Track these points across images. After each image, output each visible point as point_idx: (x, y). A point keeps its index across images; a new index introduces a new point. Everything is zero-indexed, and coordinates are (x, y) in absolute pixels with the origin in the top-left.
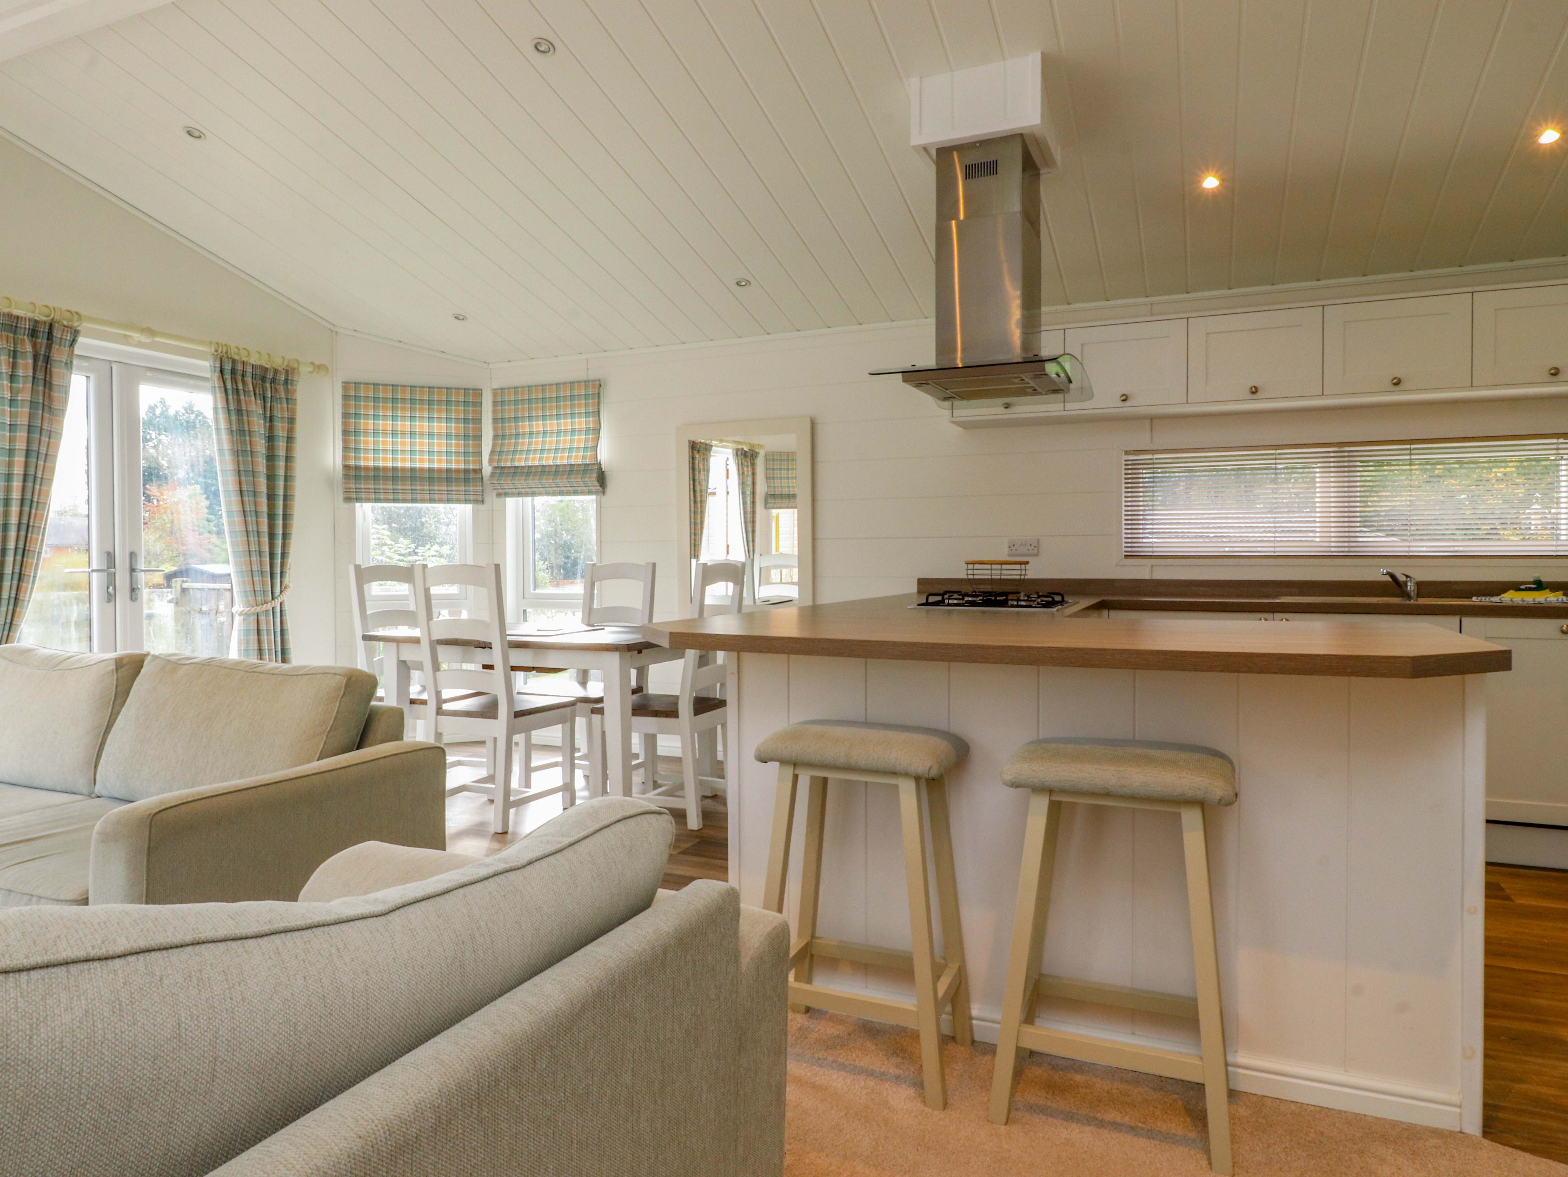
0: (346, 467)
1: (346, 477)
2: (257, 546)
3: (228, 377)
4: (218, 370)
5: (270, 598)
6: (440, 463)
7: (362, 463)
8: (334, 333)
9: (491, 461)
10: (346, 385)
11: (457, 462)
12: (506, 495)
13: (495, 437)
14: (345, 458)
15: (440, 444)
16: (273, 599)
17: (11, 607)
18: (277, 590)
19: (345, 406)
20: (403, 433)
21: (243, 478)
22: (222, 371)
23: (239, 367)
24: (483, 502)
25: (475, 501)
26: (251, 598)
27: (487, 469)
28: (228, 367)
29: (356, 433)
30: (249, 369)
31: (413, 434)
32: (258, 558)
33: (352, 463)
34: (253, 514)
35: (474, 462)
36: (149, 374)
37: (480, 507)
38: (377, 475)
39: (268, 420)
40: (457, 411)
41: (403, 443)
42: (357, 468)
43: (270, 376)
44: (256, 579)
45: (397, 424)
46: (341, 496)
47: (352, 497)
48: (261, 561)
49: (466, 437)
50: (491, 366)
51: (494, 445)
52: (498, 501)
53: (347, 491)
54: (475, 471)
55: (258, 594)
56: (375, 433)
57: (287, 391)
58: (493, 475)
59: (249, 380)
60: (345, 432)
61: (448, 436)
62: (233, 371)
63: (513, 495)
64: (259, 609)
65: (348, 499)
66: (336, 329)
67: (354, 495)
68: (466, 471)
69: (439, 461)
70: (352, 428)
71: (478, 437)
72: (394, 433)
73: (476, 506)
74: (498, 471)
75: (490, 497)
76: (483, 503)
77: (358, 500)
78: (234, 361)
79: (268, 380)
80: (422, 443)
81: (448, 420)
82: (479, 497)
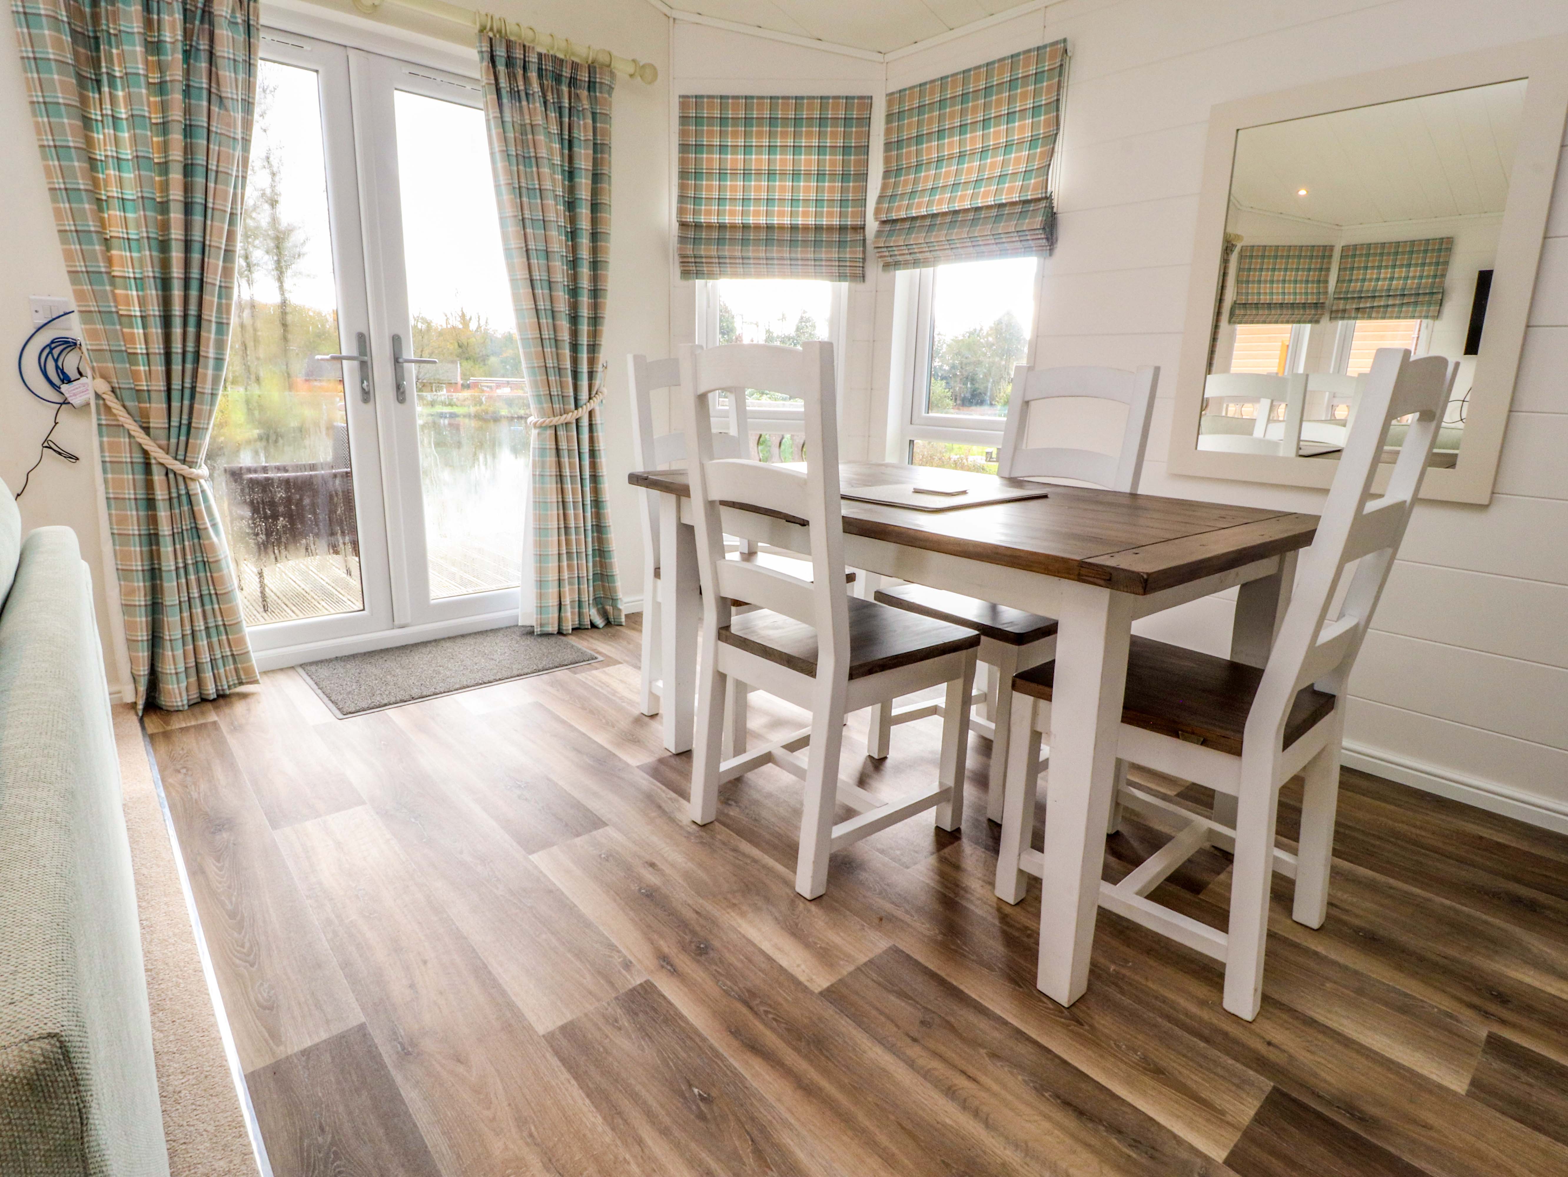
0: (683, 225)
1: (682, 239)
2: (552, 332)
3: (501, 68)
4: (487, 56)
5: (573, 406)
6: (806, 218)
7: (703, 219)
8: (671, 20)
9: (877, 211)
10: (684, 100)
11: (830, 215)
12: (897, 265)
13: (887, 174)
14: (681, 211)
15: (807, 188)
16: (576, 407)
18: (584, 395)
19: (683, 133)
20: (759, 173)
21: (529, 231)
22: (493, 59)
23: (518, 54)
24: (863, 277)
25: (853, 277)
26: (547, 405)
27: (872, 225)
28: (501, 52)
29: (697, 175)
30: (533, 59)
31: (771, 174)
32: (554, 350)
33: (690, 218)
34: (546, 284)
35: (854, 214)
37: (860, 286)
39: (566, 143)
40: (834, 135)
41: (758, 189)
42: (698, 226)
43: (567, 72)
44: (552, 378)
45: (751, 159)
46: (677, 270)
47: (690, 270)
48: (557, 354)
49: (845, 177)
50: (889, 57)
51: (884, 187)
52: (884, 276)
53: (684, 260)
54: (855, 227)
55: (555, 399)
56: (722, 175)
57: (593, 100)
58: (879, 233)
59: (533, 75)
60: (683, 174)
61: (820, 175)
62: (510, 62)
63: (906, 265)
64: (556, 420)
65: (686, 274)
66: (675, 14)
67: (693, 268)
68: (843, 228)
69: (806, 214)
70: (691, 168)
71: (863, 176)
72: (746, 174)
73: (853, 285)
74: (887, 228)
75: (874, 270)
76: (863, 280)
77: (698, 274)
78: (509, 45)
79: (563, 79)
80: (783, 187)
81: (821, 149)
82: (859, 271)
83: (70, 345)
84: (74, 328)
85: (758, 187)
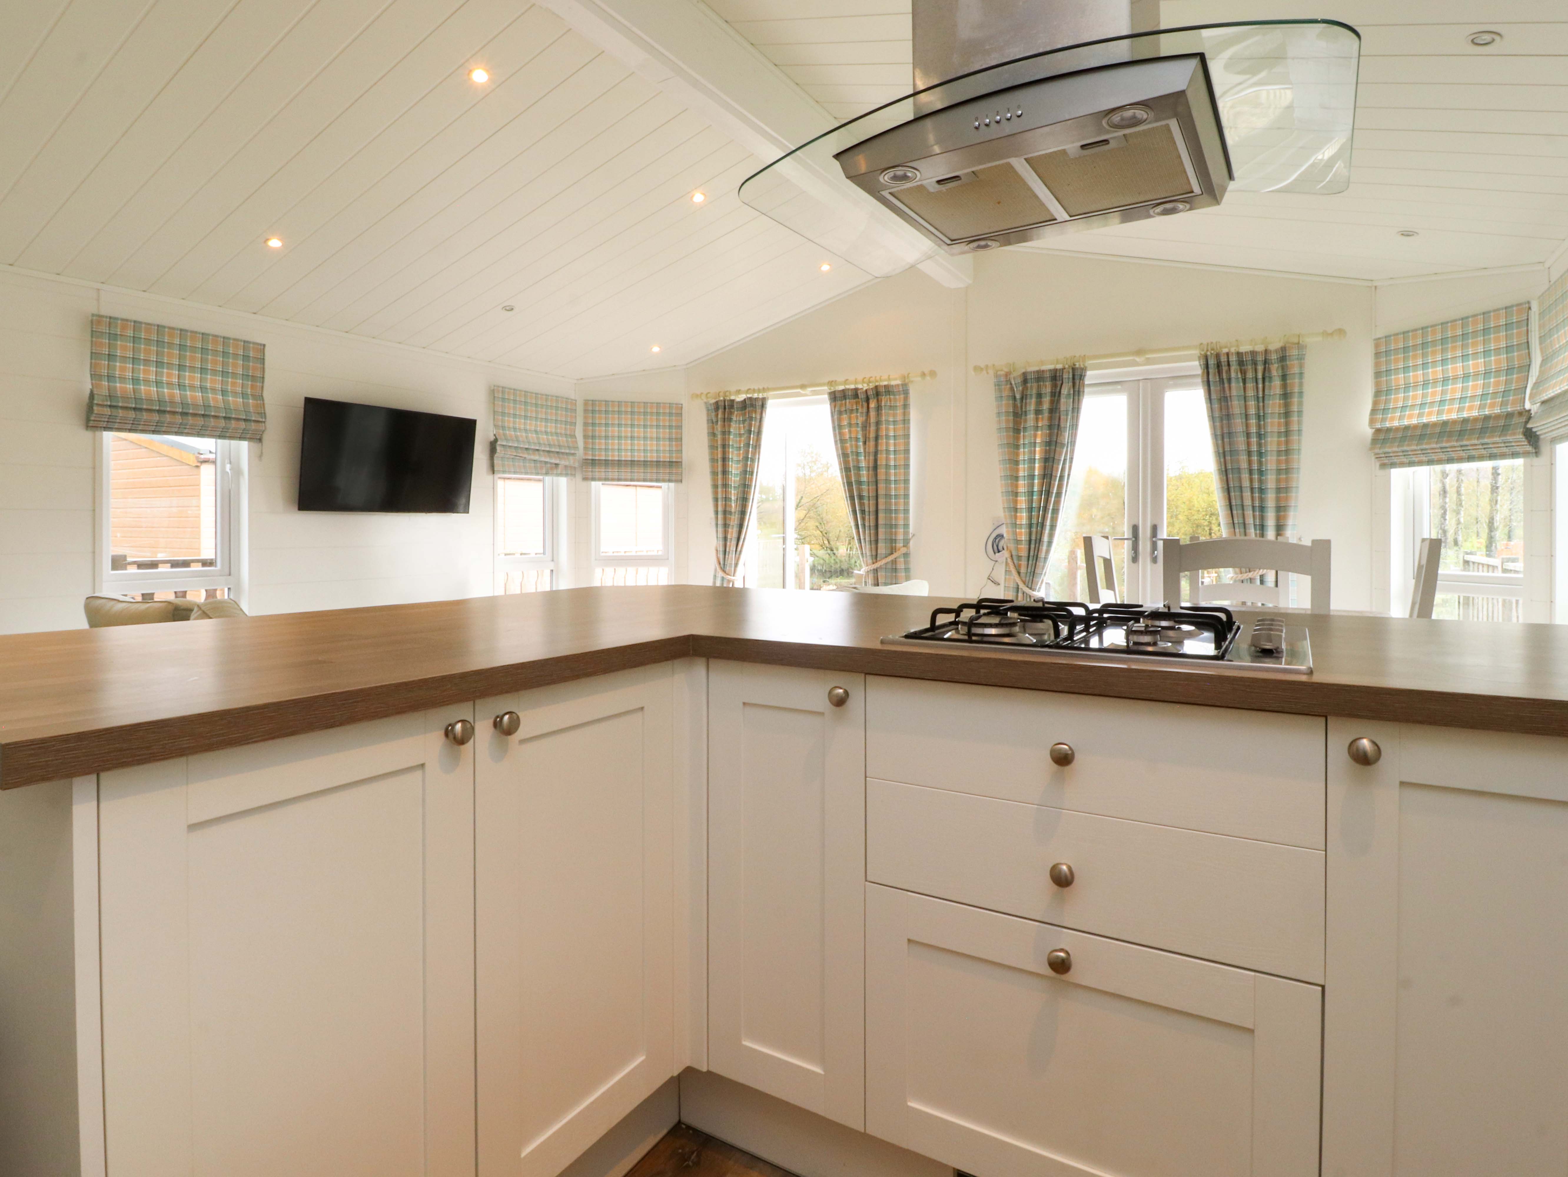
0: (1374, 431)
1: (1375, 441)
3: (1212, 371)
6: (1472, 411)
7: (1388, 424)
8: (1373, 289)
10: (1378, 341)
11: (1492, 405)
14: (1373, 421)
15: (1476, 386)
17: (1034, 562)
19: (1377, 364)
20: (1435, 382)
22: (1207, 366)
23: (1223, 359)
24: (1537, 453)
25: (1525, 454)
28: (1212, 362)
29: (1388, 392)
30: (1233, 359)
31: (1446, 380)
33: (1380, 425)
35: (1516, 401)
36: (1171, 382)
37: (1536, 461)
38: (1408, 434)
39: (1259, 400)
40: (1498, 339)
42: (1383, 430)
43: (1260, 358)
45: (1428, 373)
46: (1375, 463)
47: (1387, 463)
49: (1509, 371)
52: (1553, 450)
53: (1379, 457)
54: (1520, 414)
56: (1406, 388)
59: (1234, 366)
60: (1377, 394)
61: (1488, 373)
62: (1219, 365)
65: (1383, 466)
66: (1375, 285)
67: (1386, 461)
68: (1509, 415)
69: (1471, 408)
71: (1526, 367)
72: (1425, 384)
73: (1528, 460)
76: (1537, 456)
77: (1393, 465)
78: (1219, 355)
79: (1258, 363)
80: (1455, 389)
81: (1486, 353)
82: (1529, 448)
83: (1001, 536)
84: (1004, 530)
85: (1434, 393)
